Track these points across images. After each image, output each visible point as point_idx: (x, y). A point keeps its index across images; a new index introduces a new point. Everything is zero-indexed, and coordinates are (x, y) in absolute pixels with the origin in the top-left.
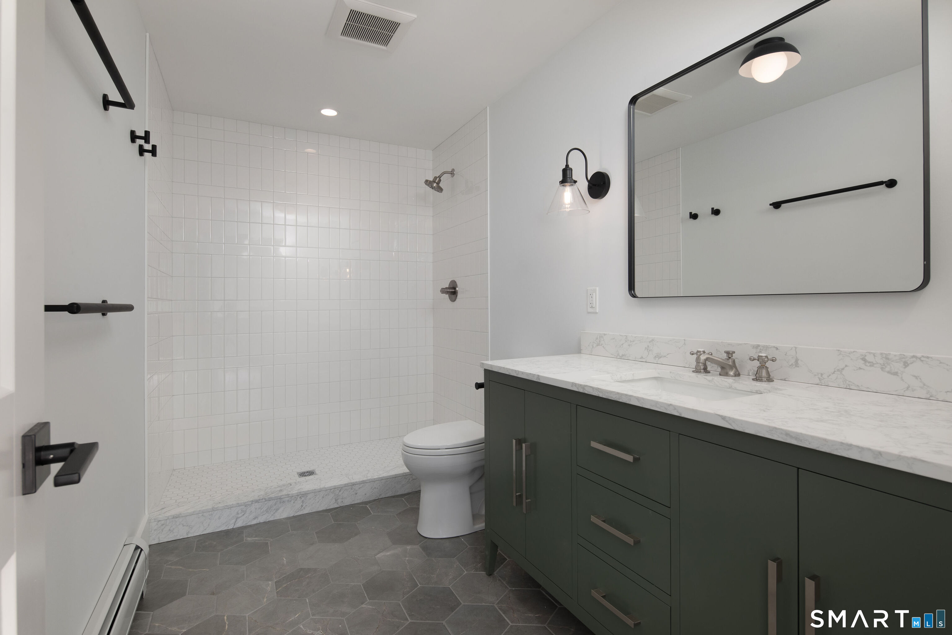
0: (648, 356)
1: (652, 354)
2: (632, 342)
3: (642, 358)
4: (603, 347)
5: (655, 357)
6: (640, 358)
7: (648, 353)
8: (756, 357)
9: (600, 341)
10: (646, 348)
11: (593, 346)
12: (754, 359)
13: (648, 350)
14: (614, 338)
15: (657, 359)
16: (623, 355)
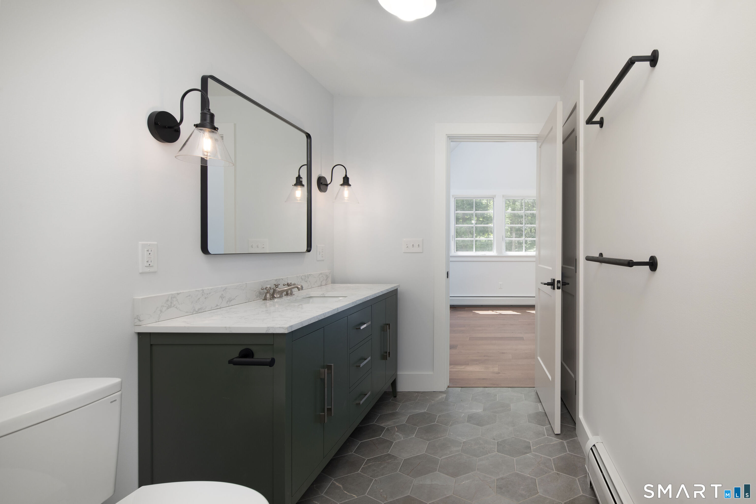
0: (222, 303)
1: (225, 300)
2: (208, 295)
3: (217, 306)
4: (176, 308)
5: (228, 302)
6: (216, 307)
7: (222, 300)
8: (286, 284)
9: (171, 303)
10: (220, 296)
11: (161, 311)
12: (285, 285)
13: (222, 298)
14: (190, 295)
15: (229, 302)
16: (199, 309)
